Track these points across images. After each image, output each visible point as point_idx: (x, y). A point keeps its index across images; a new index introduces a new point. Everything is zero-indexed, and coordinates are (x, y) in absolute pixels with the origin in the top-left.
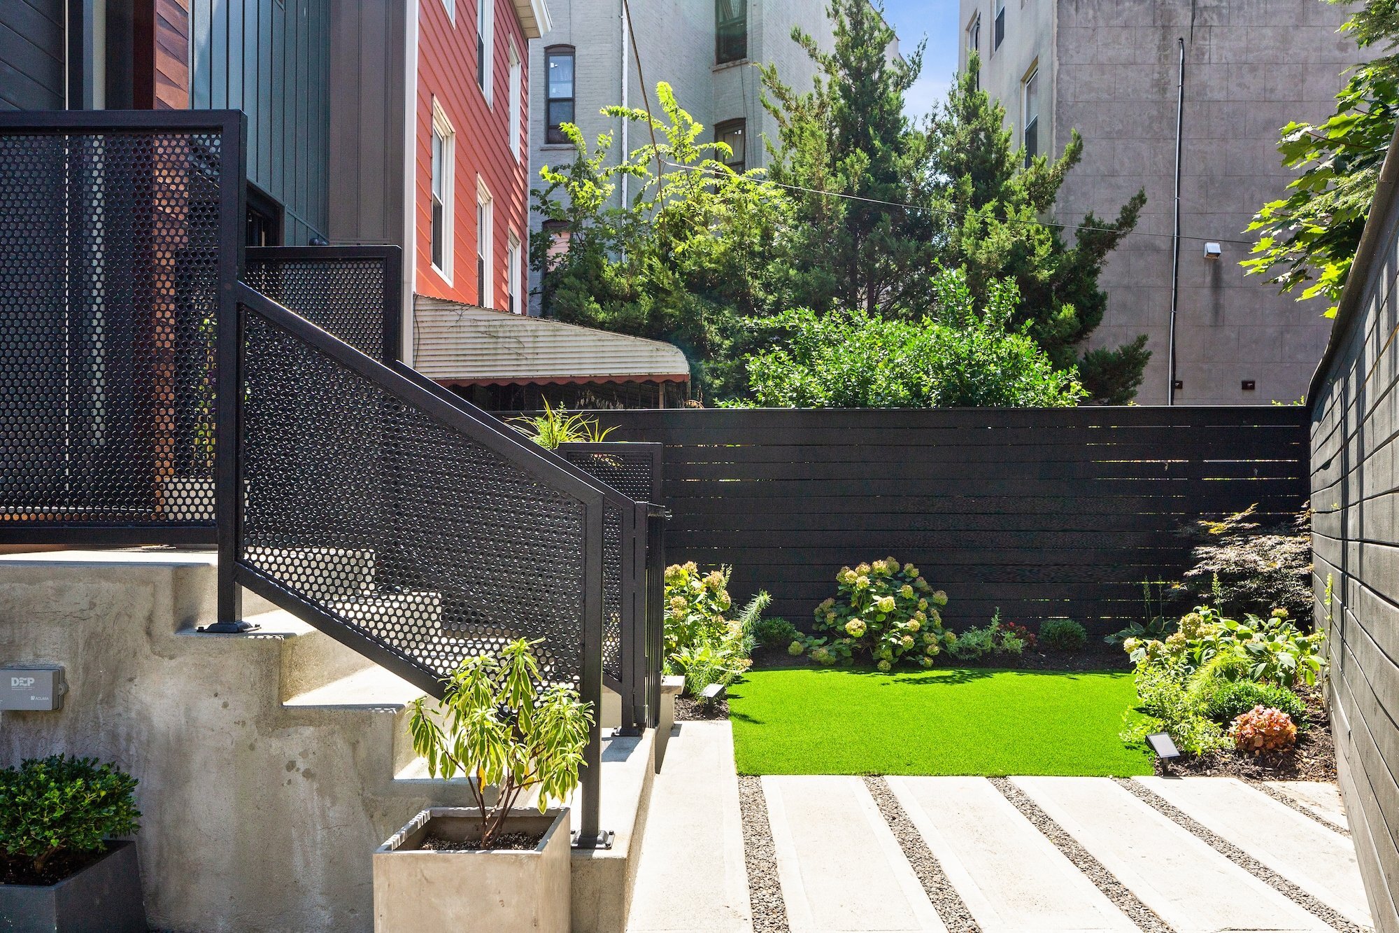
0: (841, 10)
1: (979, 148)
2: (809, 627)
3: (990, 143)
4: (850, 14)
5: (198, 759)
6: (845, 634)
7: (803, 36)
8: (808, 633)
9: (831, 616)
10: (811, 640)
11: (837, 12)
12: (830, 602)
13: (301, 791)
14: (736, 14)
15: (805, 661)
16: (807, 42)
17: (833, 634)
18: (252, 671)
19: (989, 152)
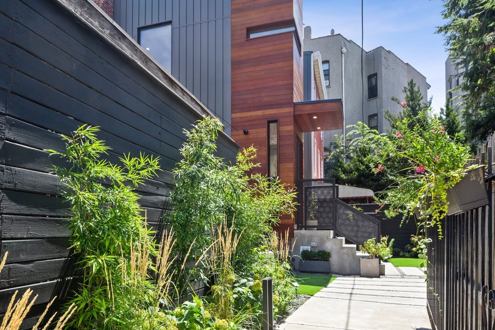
0: (407, 90)
1: (450, 124)
2: (403, 250)
3: (454, 123)
4: (410, 91)
5: (333, 253)
6: (413, 251)
7: (395, 98)
8: (404, 252)
9: (409, 248)
10: (404, 253)
11: (405, 90)
12: (409, 245)
13: (345, 256)
14: (374, 84)
15: (403, 256)
16: (396, 100)
17: (409, 251)
18: (339, 242)
19: (453, 125)
